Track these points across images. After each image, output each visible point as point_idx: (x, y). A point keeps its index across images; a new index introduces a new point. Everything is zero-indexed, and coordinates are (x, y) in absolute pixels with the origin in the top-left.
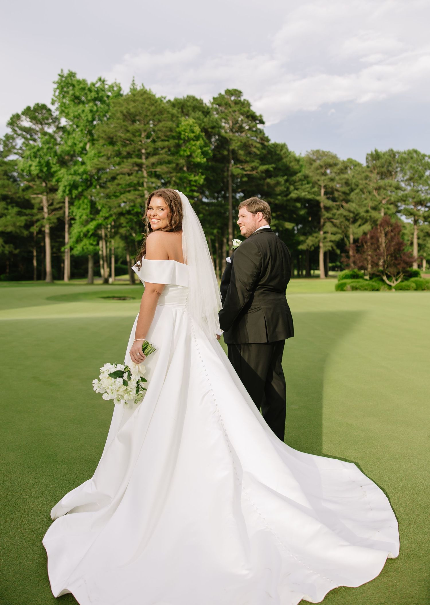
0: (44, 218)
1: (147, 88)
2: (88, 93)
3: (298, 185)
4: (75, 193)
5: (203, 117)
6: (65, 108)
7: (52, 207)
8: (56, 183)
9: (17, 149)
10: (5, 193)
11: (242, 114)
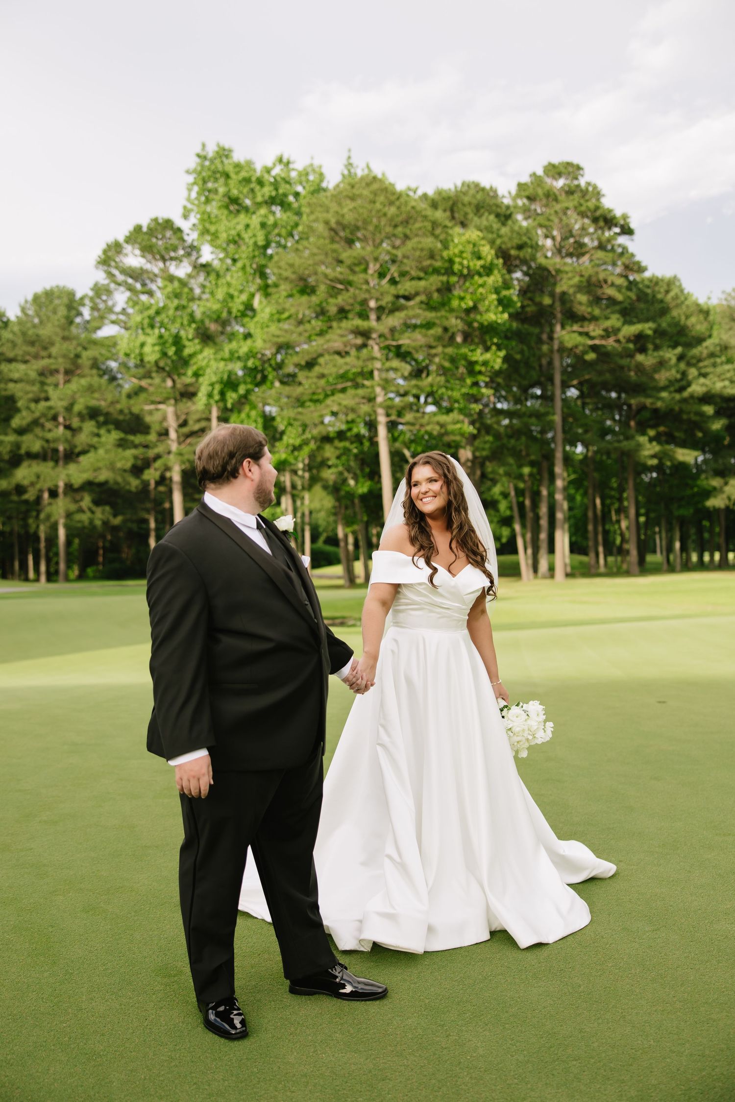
0: (169, 453)
1: (378, 171)
2: (258, 188)
3: (706, 367)
4: (232, 397)
5: (499, 225)
6: (211, 223)
7: (185, 430)
8: (193, 380)
9: (118, 314)
10: (93, 403)
11: (583, 215)
